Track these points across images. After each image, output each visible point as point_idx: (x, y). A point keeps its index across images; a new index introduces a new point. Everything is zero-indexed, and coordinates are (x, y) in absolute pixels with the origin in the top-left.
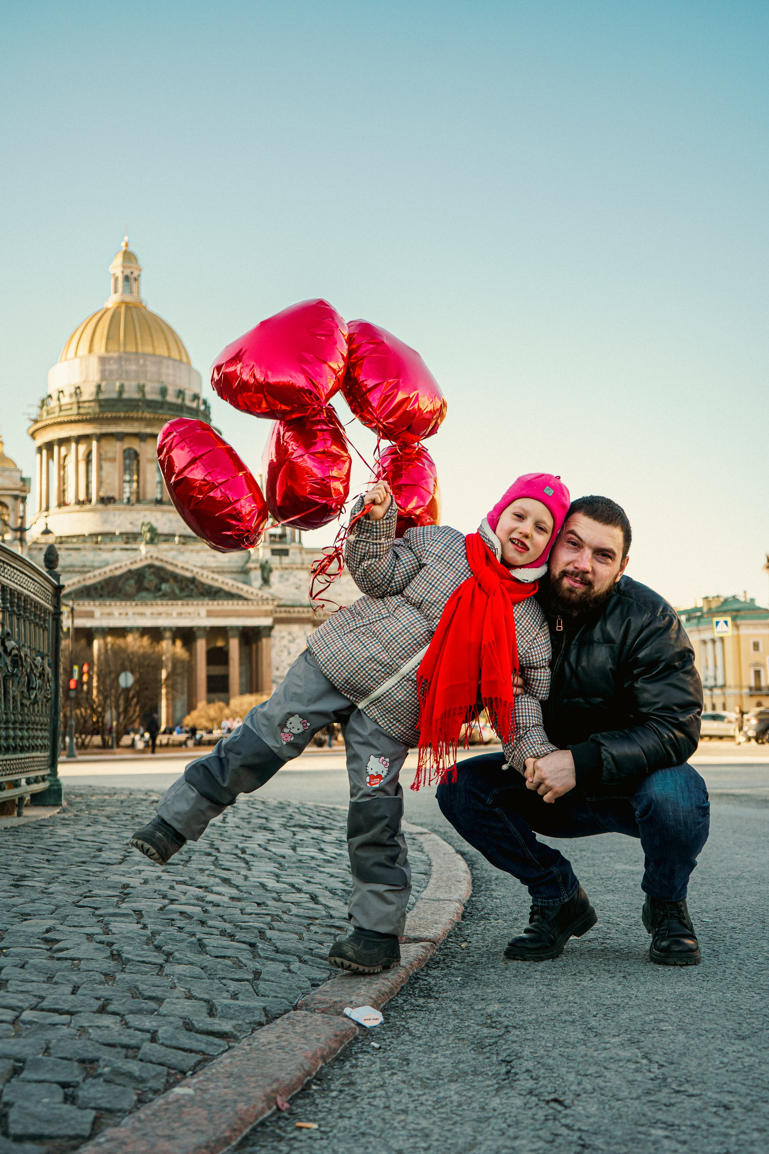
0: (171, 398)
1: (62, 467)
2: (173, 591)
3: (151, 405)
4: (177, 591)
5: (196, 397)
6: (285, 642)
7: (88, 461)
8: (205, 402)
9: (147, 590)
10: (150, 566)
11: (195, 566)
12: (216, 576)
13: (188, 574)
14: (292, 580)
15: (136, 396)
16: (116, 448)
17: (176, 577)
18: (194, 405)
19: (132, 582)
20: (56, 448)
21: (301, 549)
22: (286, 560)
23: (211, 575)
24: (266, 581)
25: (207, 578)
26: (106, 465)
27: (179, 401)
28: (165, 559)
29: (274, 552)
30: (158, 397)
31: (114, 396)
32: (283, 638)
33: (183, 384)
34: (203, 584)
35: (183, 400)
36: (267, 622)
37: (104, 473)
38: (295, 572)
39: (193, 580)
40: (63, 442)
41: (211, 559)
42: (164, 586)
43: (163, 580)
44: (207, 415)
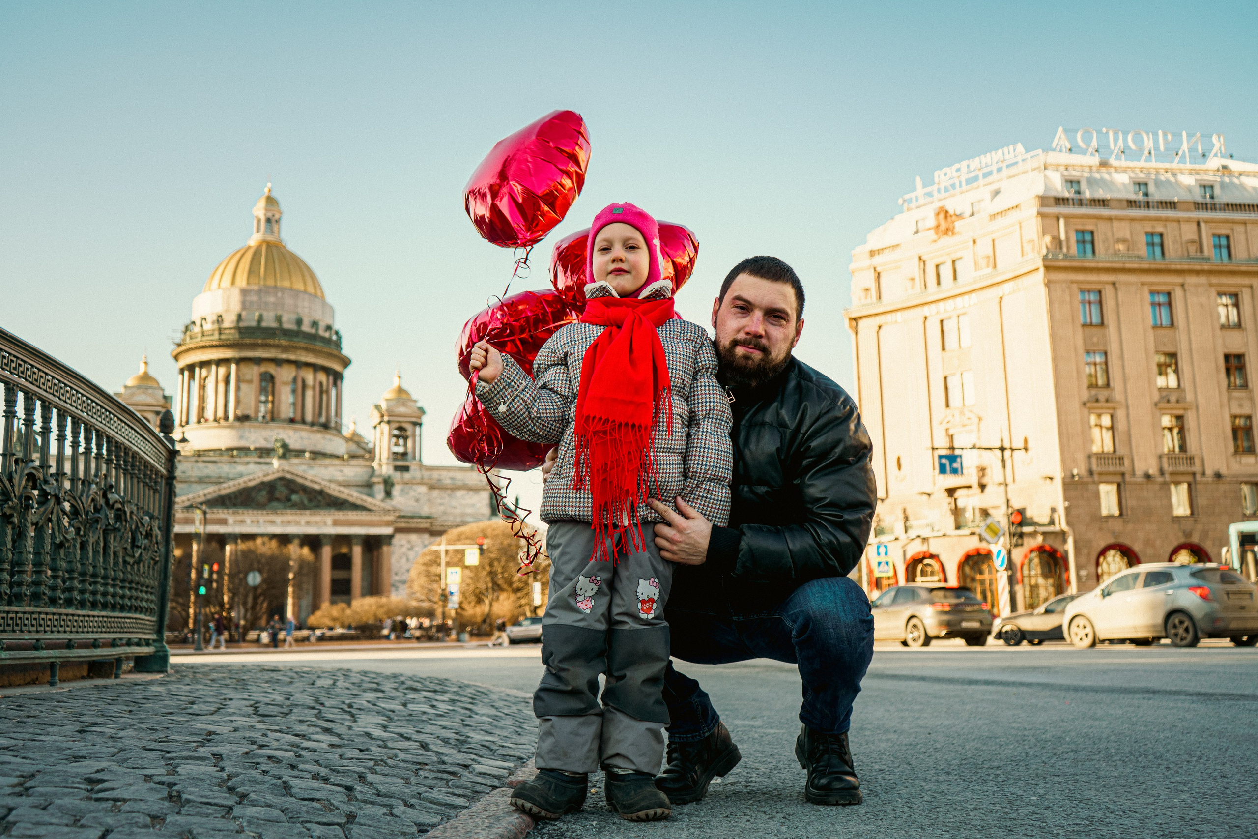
0: (306, 328)
1: (202, 387)
2: (302, 503)
3: (287, 333)
4: (306, 502)
5: (329, 328)
6: (404, 550)
7: (227, 382)
8: (337, 333)
9: (278, 500)
10: (282, 479)
11: (324, 480)
12: (342, 489)
13: (317, 487)
14: (412, 494)
15: (274, 325)
16: (253, 372)
17: (305, 489)
18: (327, 335)
19: (264, 493)
20: (197, 370)
21: (421, 466)
22: (407, 476)
23: (338, 488)
24: (388, 494)
25: (334, 490)
26: (244, 387)
27: (313, 331)
28: (295, 472)
29: (397, 468)
30: (293, 327)
31: (254, 324)
32: (402, 546)
33: (317, 316)
34: (330, 496)
35: (317, 329)
36: (388, 531)
37: (242, 394)
38: (415, 487)
39: (321, 492)
40: (204, 364)
41: (338, 474)
42: (294, 497)
43: (294, 492)
44: (338, 344)
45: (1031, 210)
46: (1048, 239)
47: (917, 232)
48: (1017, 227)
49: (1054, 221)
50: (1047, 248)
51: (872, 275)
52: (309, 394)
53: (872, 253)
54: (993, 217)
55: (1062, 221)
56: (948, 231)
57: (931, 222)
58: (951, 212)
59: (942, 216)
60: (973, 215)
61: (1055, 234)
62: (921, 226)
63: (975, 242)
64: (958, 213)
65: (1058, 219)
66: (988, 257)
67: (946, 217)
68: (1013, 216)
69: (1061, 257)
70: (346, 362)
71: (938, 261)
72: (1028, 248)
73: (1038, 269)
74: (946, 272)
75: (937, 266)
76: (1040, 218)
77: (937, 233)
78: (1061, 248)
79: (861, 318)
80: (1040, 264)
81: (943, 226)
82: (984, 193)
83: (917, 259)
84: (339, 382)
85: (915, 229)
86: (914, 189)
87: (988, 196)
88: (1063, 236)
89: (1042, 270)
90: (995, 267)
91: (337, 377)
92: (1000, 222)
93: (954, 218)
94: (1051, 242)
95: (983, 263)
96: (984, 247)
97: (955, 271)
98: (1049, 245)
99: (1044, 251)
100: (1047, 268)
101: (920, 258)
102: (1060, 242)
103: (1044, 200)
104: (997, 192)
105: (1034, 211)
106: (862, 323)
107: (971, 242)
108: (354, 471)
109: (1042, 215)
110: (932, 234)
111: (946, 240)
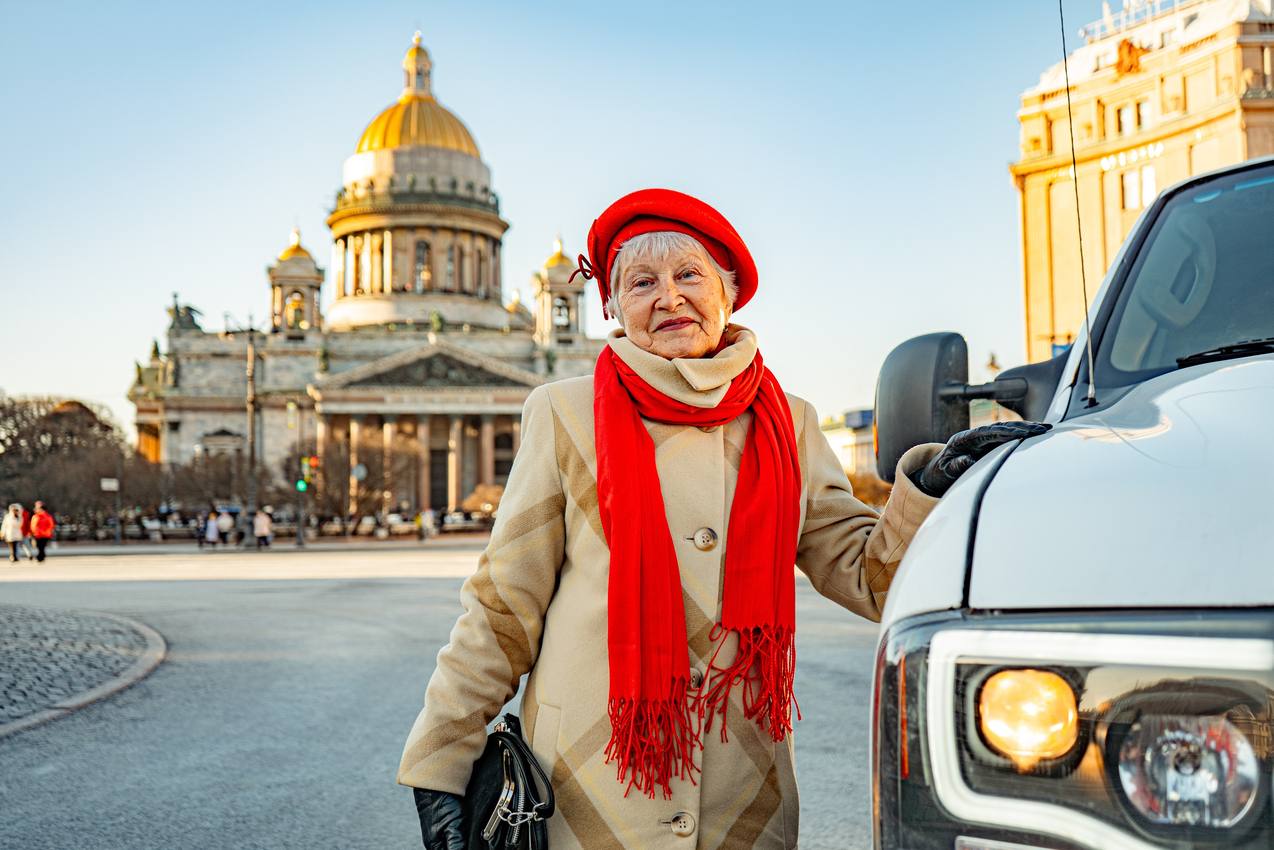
0: (461, 191)
1: (358, 257)
2: (461, 379)
3: (442, 197)
4: (464, 379)
5: (486, 190)
7: (382, 251)
8: (494, 195)
9: (436, 377)
10: (439, 355)
11: (482, 355)
12: (502, 364)
13: (475, 363)
14: (576, 368)
15: (428, 188)
16: (409, 240)
17: (463, 366)
18: (483, 197)
19: (421, 370)
20: (351, 239)
21: (586, 340)
22: (571, 349)
23: (497, 363)
24: (550, 369)
25: (494, 366)
26: (400, 256)
27: (469, 194)
28: (453, 347)
29: (561, 341)
30: (448, 190)
31: (407, 188)
33: (473, 176)
34: (488, 372)
35: (473, 192)
37: (397, 263)
38: (580, 361)
39: (480, 369)
40: (358, 233)
41: (498, 348)
42: (453, 374)
43: (452, 367)
44: (496, 208)
45: (1229, 41)
46: (1248, 74)
47: (1097, 70)
48: (1212, 62)
49: (1259, 53)
50: (1248, 85)
51: (1042, 123)
52: (467, 263)
53: (1044, 97)
54: (1185, 49)
55: (1267, 53)
56: (1133, 68)
57: (1114, 58)
58: (1136, 45)
59: (1125, 50)
60: (1162, 47)
61: (1259, 67)
62: (1102, 64)
63: (1162, 80)
64: (1145, 46)
65: (1262, 49)
66: (1177, 98)
67: (1130, 52)
68: (1207, 49)
69: (1264, 95)
70: (505, 227)
71: (1118, 104)
72: (1224, 85)
73: (1233, 112)
74: (1128, 117)
75: (1119, 111)
76: (1239, 50)
77: (1119, 71)
78: (1265, 84)
79: (1029, 174)
80: (1236, 105)
81: (1127, 62)
82: (1178, 19)
83: (1094, 104)
84: (497, 249)
85: (1094, 67)
86: (1100, 16)
87: (1181, 24)
88: (1268, 70)
89: (1239, 112)
90: (1185, 108)
91: (496, 243)
92: (1193, 56)
93: (1140, 52)
94: (1253, 79)
95: (1171, 104)
96: (1174, 87)
97: (1139, 116)
98: (1250, 82)
99: (1243, 89)
100: (1246, 110)
101: (1099, 102)
102: (1264, 77)
103: (1244, 27)
104: (1192, 19)
105: (1232, 40)
106: (1030, 181)
107: (1158, 81)
108: (515, 345)
109: (1241, 45)
110: (1113, 72)
111: (1130, 80)
